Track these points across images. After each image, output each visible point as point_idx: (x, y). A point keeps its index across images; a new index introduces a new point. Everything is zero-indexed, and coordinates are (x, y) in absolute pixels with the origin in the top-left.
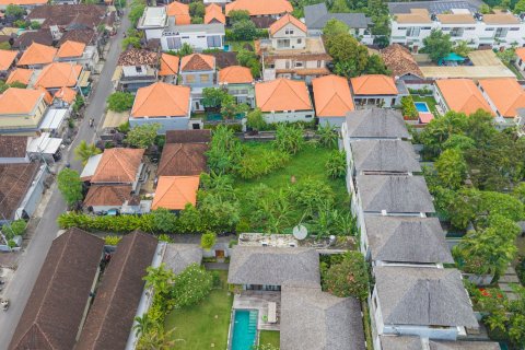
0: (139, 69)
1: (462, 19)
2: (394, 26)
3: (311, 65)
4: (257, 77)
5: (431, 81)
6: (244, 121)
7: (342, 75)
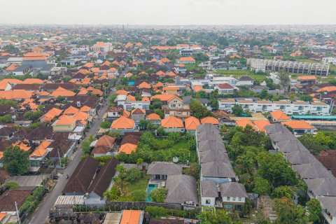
0: (114, 114)
2: (220, 103)
3: (184, 114)
4: (162, 118)
5: (234, 121)
6: (156, 131)
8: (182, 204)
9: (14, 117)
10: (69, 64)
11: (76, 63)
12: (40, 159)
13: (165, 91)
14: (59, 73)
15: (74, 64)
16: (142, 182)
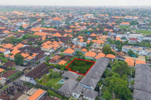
0: (68, 46)
1: (141, 49)
3: (99, 51)
4: (88, 51)
5: (125, 58)
6: (81, 57)
7: (104, 53)
8: (65, 93)
9: (33, 42)
10: (69, 23)
11: (72, 23)
12: (28, 60)
13: (100, 39)
14: (62, 27)
15: (71, 23)
16: (59, 78)
